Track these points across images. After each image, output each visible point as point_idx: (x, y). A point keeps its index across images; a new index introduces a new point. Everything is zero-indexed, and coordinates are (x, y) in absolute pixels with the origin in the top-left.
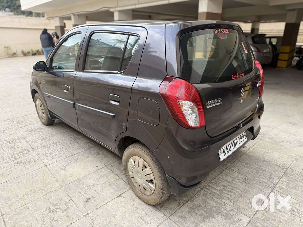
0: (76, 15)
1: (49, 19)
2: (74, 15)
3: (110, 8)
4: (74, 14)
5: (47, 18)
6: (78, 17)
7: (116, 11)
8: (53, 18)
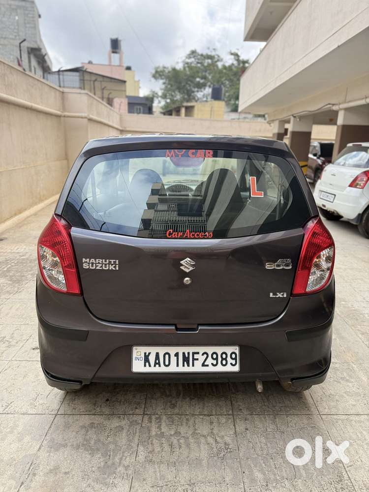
0: (297, 117)
1: (270, 124)
2: (295, 117)
3: (333, 105)
4: (294, 115)
5: (268, 122)
6: (300, 120)
7: (341, 109)
8: (273, 121)
